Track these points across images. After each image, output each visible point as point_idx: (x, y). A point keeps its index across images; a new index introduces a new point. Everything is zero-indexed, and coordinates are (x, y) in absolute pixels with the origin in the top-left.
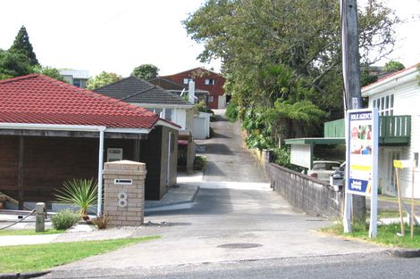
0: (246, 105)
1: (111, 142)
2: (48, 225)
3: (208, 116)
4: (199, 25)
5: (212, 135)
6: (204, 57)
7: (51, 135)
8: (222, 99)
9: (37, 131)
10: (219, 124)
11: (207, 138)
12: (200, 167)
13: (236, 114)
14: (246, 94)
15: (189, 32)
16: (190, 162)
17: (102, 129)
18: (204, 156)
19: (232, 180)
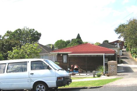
0: (131, 48)
1: (106, 57)
2: (96, 76)
3: (121, 51)
4: (118, 31)
5: (123, 55)
6: (119, 37)
7: (93, 56)
8: (124, 47)
9: (89, 55)
10: (124, 52)
11: (122, 56)
12: (122, 62)
13: (128, 50)
14: (131, 45)
15: (116, 32)
16: (120, 61)
17: (104, 54)
18: (122, 60)
19: (130, 65)
